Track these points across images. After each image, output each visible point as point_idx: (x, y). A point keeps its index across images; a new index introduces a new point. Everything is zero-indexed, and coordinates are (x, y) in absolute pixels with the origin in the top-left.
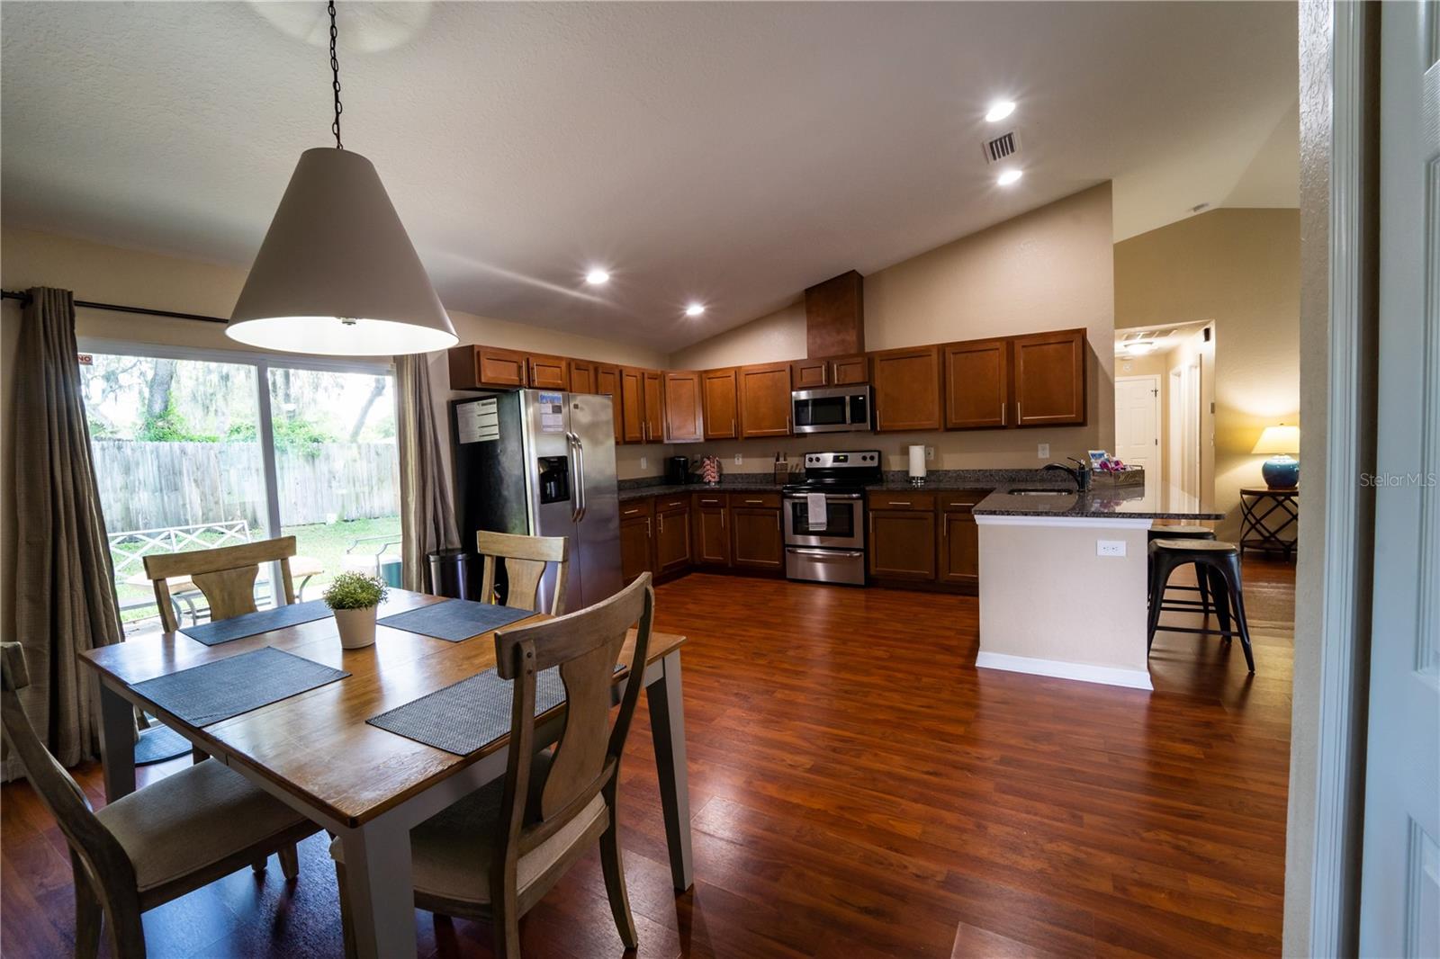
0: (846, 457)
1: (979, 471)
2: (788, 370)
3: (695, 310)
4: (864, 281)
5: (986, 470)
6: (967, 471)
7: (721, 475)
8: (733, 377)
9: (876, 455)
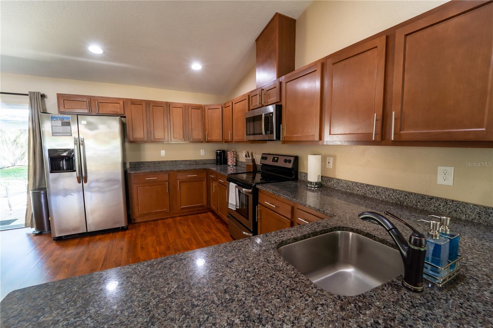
0: (278, 158)
1: (367, 185)
2: (247, 98)
3: (196, 66)
4: (297, 22)
5: (374, 186)
6: (356, 183)
7: (237, 161)
8: (231, 106)
9: (292, 159)
